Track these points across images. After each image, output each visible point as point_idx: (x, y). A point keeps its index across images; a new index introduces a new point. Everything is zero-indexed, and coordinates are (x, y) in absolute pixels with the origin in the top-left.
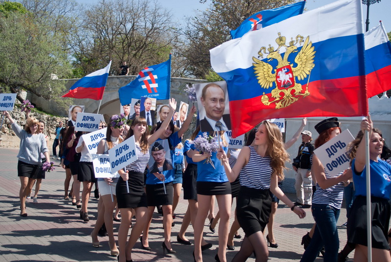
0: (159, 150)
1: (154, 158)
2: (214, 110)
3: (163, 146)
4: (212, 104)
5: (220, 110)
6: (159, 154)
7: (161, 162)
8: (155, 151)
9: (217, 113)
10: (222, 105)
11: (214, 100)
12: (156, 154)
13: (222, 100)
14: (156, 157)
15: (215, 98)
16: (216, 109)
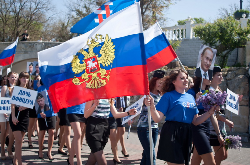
0: (41, 98)
1: (38, 104)
2: (205, 65)
3: (43, 95)
4: (205, 61)
5: (208, 66)
6: (41, 101)
7: (42, 106)
8: (38, 99)
9: (206, 67)
10: (210, 63)
11: (207, 58)
12: (40, 101)
13: (211, 60)
14: (39, 103)
15: (208, 57)
16: (206, 65)
